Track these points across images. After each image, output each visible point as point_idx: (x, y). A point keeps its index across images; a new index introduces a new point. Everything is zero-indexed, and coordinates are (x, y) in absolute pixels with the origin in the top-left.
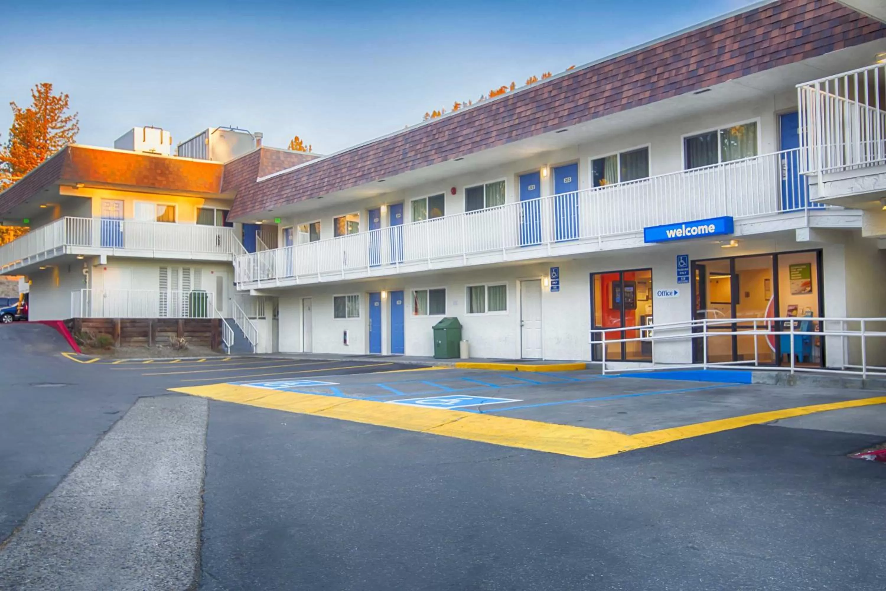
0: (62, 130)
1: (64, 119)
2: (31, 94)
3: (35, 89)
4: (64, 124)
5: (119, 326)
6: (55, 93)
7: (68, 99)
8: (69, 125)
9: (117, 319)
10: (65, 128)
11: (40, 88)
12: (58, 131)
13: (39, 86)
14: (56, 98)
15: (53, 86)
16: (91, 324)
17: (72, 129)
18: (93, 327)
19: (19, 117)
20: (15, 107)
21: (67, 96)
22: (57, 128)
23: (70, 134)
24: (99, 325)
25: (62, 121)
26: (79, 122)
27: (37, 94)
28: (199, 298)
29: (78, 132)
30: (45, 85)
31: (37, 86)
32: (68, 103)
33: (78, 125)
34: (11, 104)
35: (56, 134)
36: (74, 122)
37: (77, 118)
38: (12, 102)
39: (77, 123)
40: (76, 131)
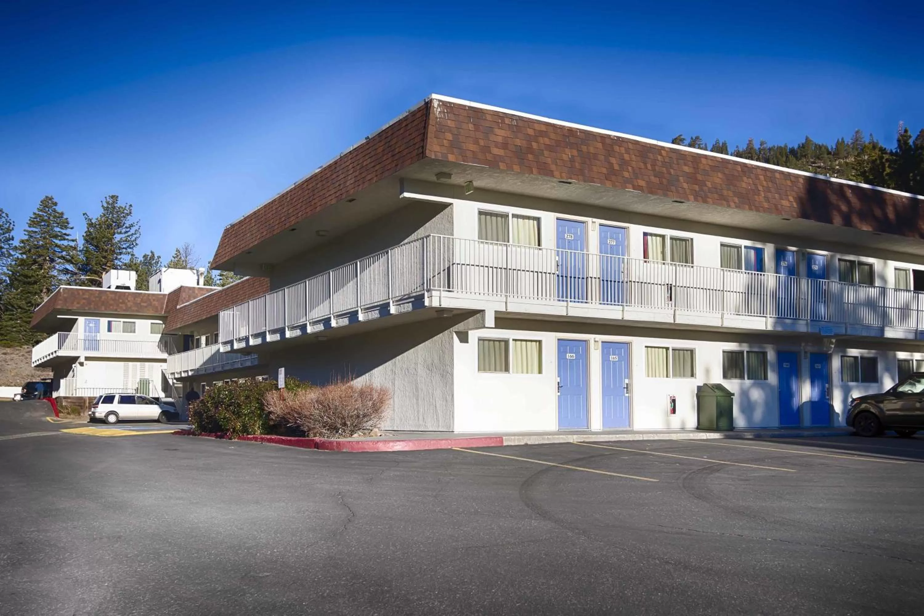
0: (126, 235)
1: (128, 226)
2: (101, 205)
3: (104, 201)
4: (128, 230)
5: (88, 401)
6: (120, 203)
7: (131, 208)
8: (133, 231)
9: (86, 397)
10: (129, 233)
11: (108, 200)
12: (123, 236)
13: (108, 198)
14: (122, 208)
15: (119, 198)
16: (69, 400)
17: (135, 234)
18: (70, 402)
19: (91, 225)
20: (87, 217)
21: (131, 206)
22: (122, 234)
23: (133, 239)
24: (74, 401)
25: (126, 227)
26: (140, 228)
27: (105, 205)
28: (143, 384)
29: (139, 237)
30: (112, 197)
31: (106, 197)
32: (132, 211)
33: (140, 230)
34: (84, 214)
35: (121, 239)
36: (136, 227)
37: (139, 224)
38: (84, 213)
39: (139, 229)
40: (138, 235)
